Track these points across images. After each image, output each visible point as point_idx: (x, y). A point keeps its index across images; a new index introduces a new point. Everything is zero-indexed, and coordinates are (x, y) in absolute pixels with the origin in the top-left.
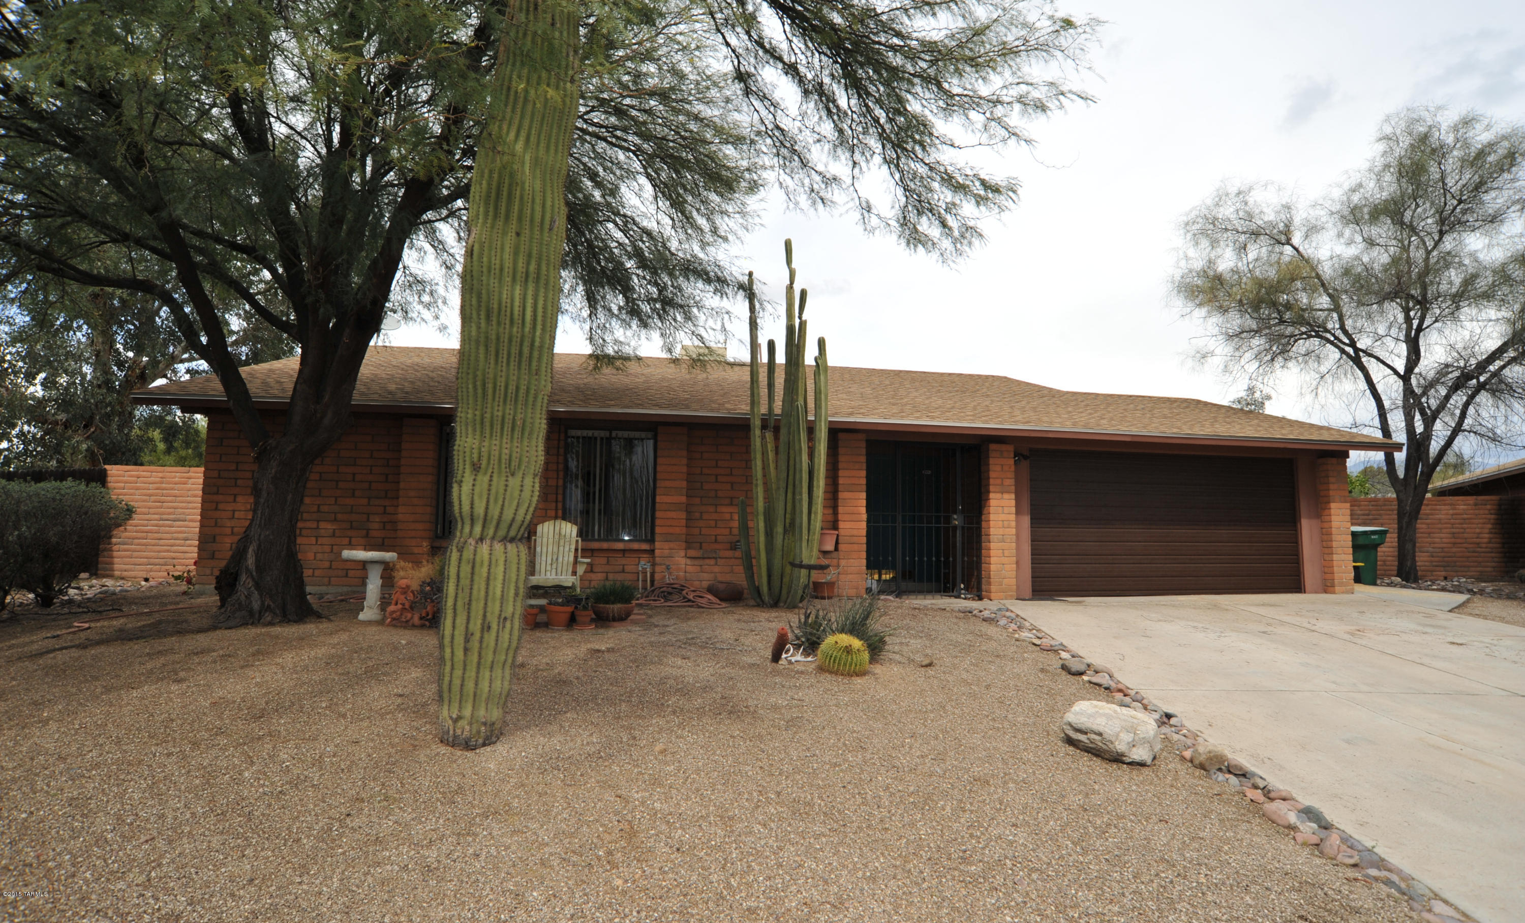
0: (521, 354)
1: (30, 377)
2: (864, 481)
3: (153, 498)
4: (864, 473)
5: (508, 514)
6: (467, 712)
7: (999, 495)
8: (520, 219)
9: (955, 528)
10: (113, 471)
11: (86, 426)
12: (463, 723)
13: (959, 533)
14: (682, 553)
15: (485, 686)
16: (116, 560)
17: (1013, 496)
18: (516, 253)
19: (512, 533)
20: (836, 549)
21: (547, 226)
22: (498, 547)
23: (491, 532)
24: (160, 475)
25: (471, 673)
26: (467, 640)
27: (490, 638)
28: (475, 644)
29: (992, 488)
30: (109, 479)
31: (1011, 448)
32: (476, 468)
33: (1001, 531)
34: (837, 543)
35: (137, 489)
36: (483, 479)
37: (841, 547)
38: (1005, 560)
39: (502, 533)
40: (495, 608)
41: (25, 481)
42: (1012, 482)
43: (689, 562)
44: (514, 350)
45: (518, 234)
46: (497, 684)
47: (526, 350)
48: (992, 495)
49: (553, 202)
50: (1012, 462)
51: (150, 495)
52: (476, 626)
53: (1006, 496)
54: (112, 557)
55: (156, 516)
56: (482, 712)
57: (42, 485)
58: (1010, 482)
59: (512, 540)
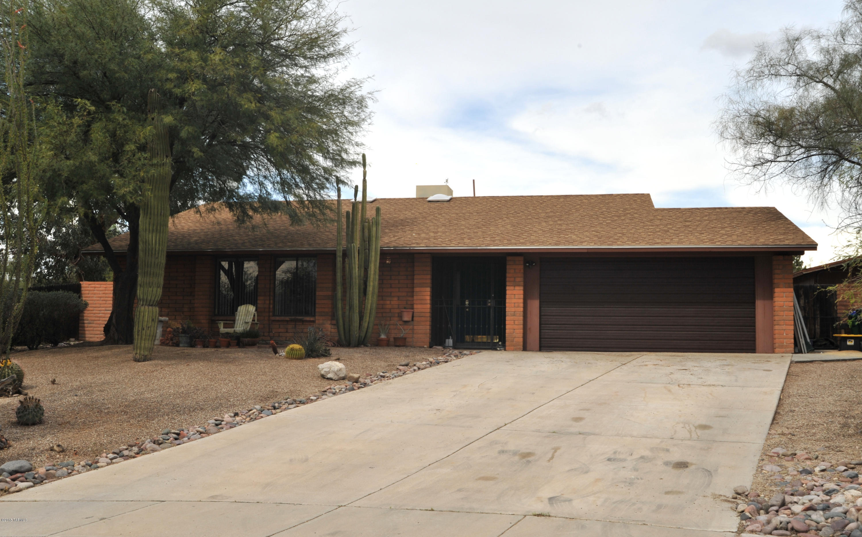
0: (152, 253)
1: (48, 232)
2: (429, 281)
3: (102, 299)
4: (429, 277)
5: (149, 298)
6: (138, 352)
7: (512, 288)
8: (150, 214)
9: (490, 307)
10: (84, 284)
11: (76, 258)
12: (138, 355)
13: (492, 311)
14: (329, 322)
15: (143, 345)
16: (87, 332)
17: (522, 288)
18: (149, 224)
19: (151, 303)
20: (413, 320)
21: (159, 215)
22: (147, 307)
23: (145, 303)
24: (105, 286)
25: (139, 341)
26: (138, 332)
27: (144, 332)
28: (140, 334)
29: (508, 284)
30: (82, 289)
31: (521, 259)
32: (141, 286)
33: (513, 309)
34: (413, 317)
35: (95, 294)
36: (142, 288)
37: (415, 318)
38: (516, 327)
39: (148, 303)
40: (145, 324)
41: (45, 291)
42: (521, 279)
43: (333, 327)
44: (150, 252)
45: (150, 218)
46: (147, 345)
47: (153, 252)
48: (507, 288)
49: (161, 207)
50: (522, 267)
51: (101, 297)
52: (140, 329)
53: (517, 288)
54: (85, 331)
55: (103, 309)
56: (142, 352)
57: (51, 293)
58: (520, 279)
59: (152, 305)
